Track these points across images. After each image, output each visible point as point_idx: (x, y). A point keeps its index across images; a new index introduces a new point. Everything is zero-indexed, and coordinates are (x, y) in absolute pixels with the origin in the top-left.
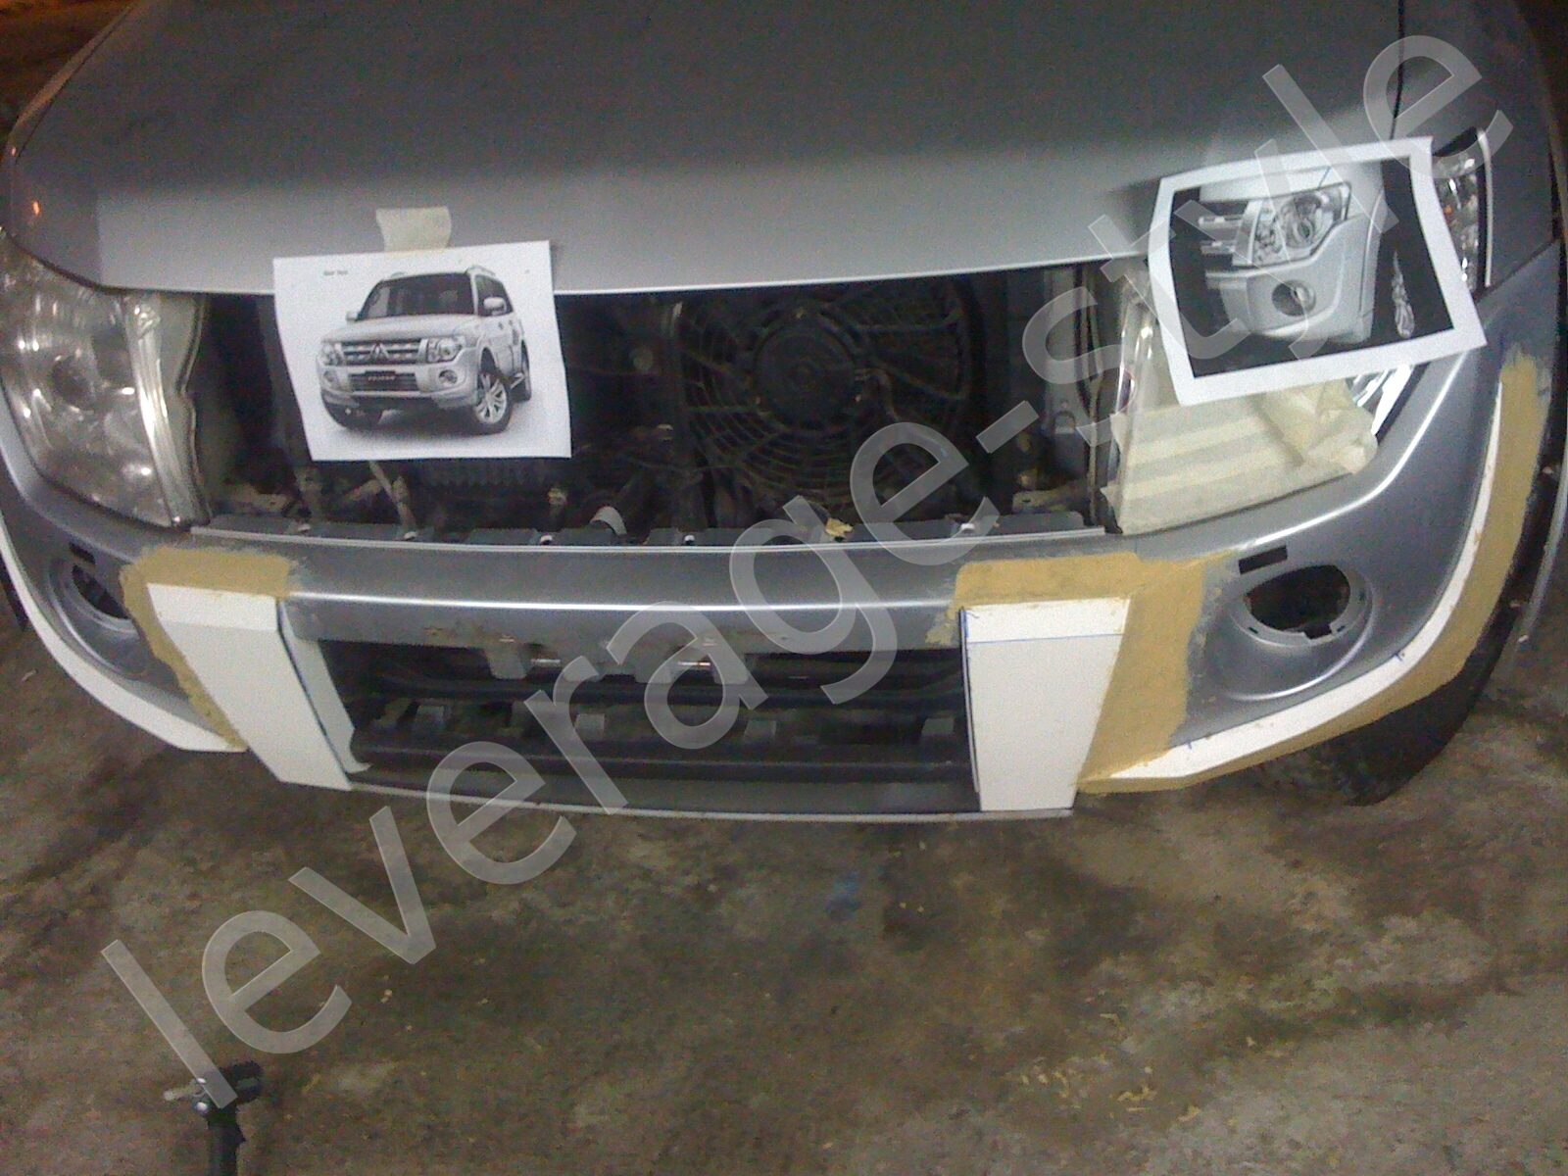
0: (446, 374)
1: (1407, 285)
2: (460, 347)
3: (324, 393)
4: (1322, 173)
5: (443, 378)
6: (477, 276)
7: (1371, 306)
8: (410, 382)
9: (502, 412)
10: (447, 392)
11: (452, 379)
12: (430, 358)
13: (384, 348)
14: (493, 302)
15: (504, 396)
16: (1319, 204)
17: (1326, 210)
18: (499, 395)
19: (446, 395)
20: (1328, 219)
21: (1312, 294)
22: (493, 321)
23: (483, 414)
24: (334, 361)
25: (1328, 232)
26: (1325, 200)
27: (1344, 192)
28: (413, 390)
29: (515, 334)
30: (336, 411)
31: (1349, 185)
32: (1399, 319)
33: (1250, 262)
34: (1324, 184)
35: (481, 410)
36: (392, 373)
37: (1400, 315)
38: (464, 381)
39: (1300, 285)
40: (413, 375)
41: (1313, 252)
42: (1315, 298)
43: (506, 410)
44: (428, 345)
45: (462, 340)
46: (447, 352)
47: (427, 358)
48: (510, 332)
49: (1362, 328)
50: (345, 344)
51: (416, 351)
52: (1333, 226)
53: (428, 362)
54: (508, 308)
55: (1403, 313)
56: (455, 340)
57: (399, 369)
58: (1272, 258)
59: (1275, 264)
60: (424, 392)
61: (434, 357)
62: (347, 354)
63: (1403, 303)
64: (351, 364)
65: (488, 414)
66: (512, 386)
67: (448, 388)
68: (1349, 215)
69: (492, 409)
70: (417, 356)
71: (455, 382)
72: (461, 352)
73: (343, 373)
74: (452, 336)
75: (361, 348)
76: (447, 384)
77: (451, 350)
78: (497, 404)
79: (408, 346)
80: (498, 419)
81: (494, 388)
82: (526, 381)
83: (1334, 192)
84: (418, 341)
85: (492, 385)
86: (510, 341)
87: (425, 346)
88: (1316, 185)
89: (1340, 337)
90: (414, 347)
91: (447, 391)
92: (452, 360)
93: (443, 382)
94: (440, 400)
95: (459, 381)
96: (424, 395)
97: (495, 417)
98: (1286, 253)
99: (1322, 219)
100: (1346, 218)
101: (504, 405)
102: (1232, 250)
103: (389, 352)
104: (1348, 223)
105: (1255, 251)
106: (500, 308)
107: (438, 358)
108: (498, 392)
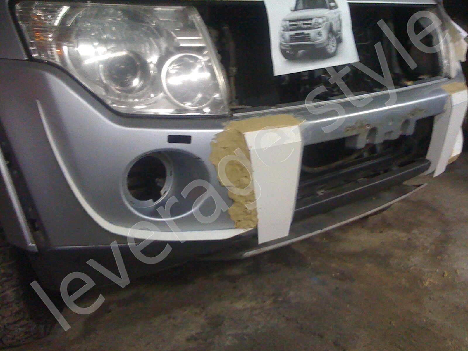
3: (281, 44)
13: (302, 22)
24: (286, 29)
28: (309, 41)
30: (284, 52)
50: (290, 21)
57: (306, 32)
62: (290, 25)
64: (291, 30)
73: (288, 34)
75: (295, 23)
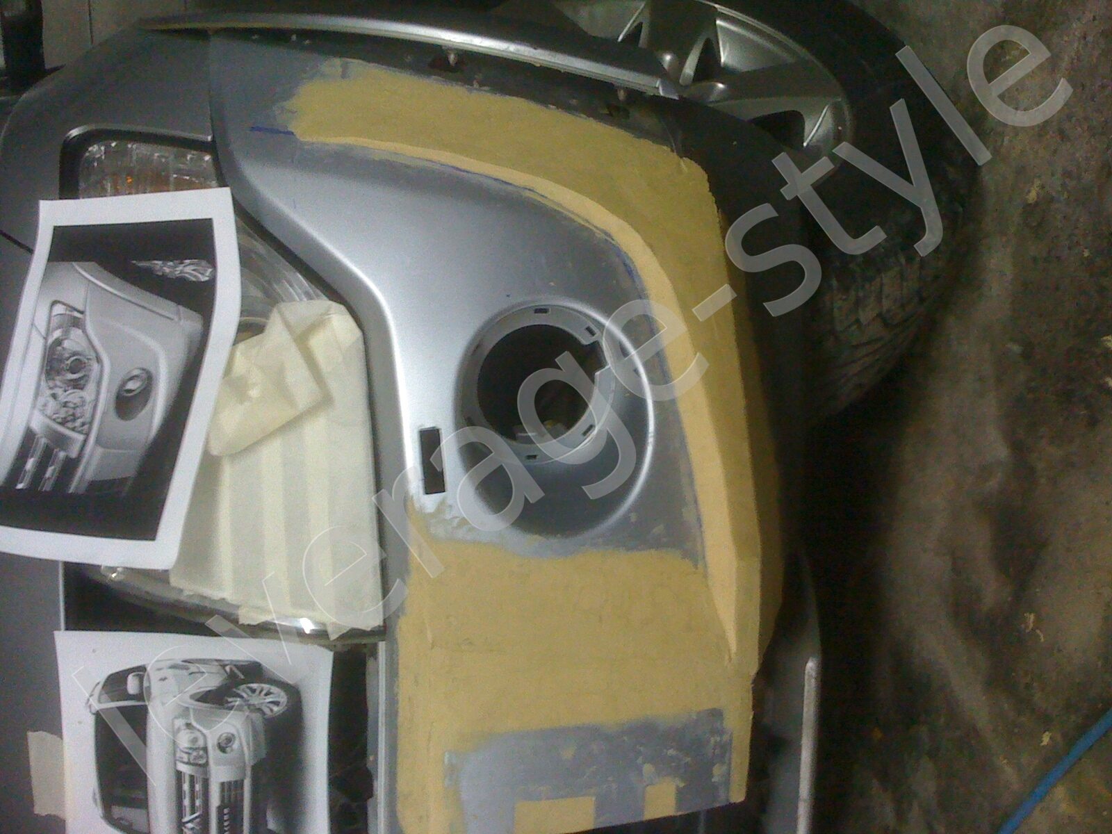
0: (223, 745)
1: (165, 259)
2: (189, 725)
4: (34, 333)
5: (228, 749)
6: (99, 701)
7: (172, 304)
8: (231, 790)
9: (274, 689)
10: (245, 744)
11: (230, 740)
12: (202, 762)
14: (132, 685)
15: (254, 686)
16: (58, 342)
17: (66, 333)
18: (253, 691)
19: (249, 748)
20: (76, 333)
21: (136, 372)
22: (156, 687)
23: (276, 709)
25: (87, 336)
26: (57, 334)
27: (59, 309)
29: (174, 667)
31: (54, 303)
32: (195, 276)
33: (81, 437)
34: (43, 331)
35: (272, 710)
36: (220, 809)
37: (191, 274)
38: (234, 726)
39: (124, 383)
40: (223, 784)
41: (99, 360)
42: (143, 369)
43: (272, 685)
44: (184, 763)
45: (180, 723)
46: (195, 740)
47: (200, 765)
48: (171, 671)
49: (188, 323)
51: (192, 777)
52: (84, 331)
53: (207, 764)
54: (140, 671)
55: (189, 270)
56: (179, 730)
58: (88, 409)
59: (95, 407)
60: (245, 775)
61: (201, 757)
63: (180, 268)
65: (277, 703)
66: (242, 677)
67: (241, 744)
68: (80, 307)
69: (269, 699)
70: (199, 777)
71: (233, 735)
72: (194, 724)
74: (175, 732)
76: (236, 745)
77: (193, 736)
78: (264, 692)
79: (186, 787)
80: (283, 694)
81: (245, 695)
82: (234, 663)
83: (55, 321)
84: (179, 775)
85: (241, 697)
86: (185, 672)
87: (186, 766)
88: (42, 341)
89: (190, 351)
90: (187, 779)
91: (245, 746)
92: (205, 736)
93: (232, 750)
94: (255, 756)
95: (233, 731)
96: (249, 772)
97: (282, 697)
98: (88, 394)
99: (74, 342)
100: (82, 312)
101: (266, 686)
102: (62, 455)
103: (193, 812)
104: (87, 313)
105: (73, 429)
106: (141, 679)
107: (201, 752)
108: (248, 691)
